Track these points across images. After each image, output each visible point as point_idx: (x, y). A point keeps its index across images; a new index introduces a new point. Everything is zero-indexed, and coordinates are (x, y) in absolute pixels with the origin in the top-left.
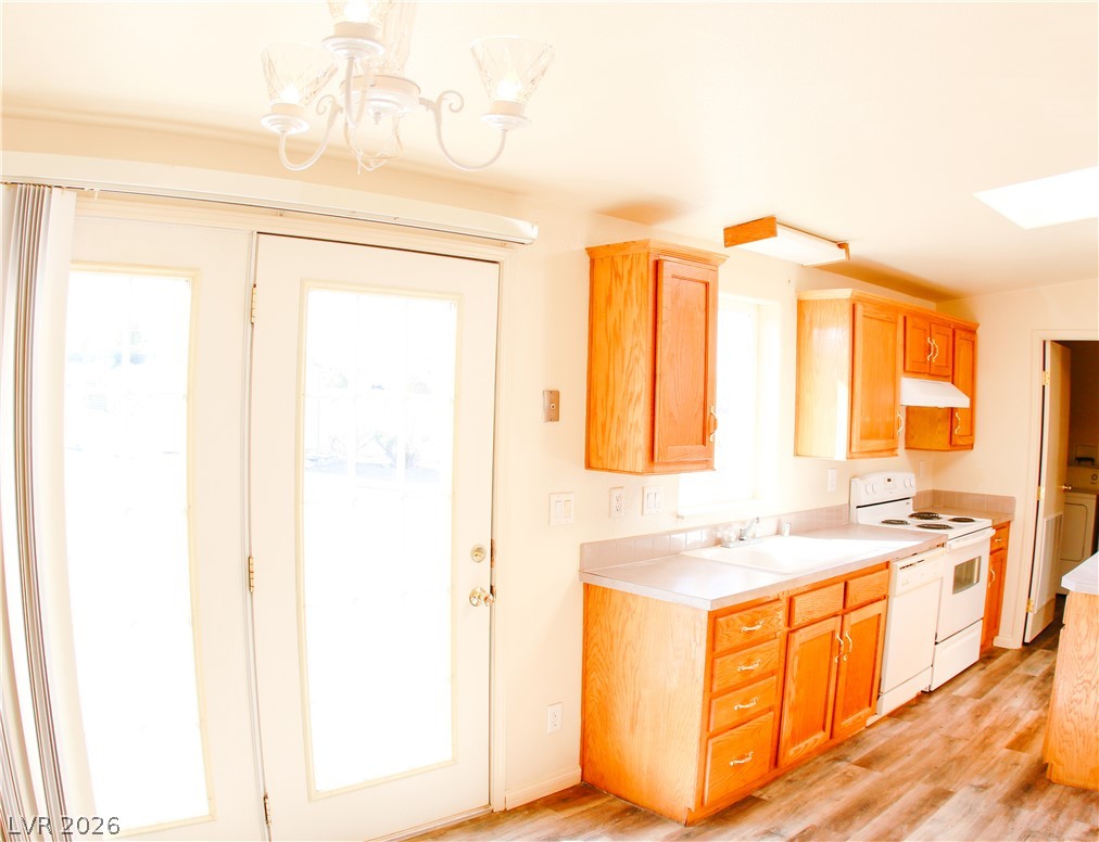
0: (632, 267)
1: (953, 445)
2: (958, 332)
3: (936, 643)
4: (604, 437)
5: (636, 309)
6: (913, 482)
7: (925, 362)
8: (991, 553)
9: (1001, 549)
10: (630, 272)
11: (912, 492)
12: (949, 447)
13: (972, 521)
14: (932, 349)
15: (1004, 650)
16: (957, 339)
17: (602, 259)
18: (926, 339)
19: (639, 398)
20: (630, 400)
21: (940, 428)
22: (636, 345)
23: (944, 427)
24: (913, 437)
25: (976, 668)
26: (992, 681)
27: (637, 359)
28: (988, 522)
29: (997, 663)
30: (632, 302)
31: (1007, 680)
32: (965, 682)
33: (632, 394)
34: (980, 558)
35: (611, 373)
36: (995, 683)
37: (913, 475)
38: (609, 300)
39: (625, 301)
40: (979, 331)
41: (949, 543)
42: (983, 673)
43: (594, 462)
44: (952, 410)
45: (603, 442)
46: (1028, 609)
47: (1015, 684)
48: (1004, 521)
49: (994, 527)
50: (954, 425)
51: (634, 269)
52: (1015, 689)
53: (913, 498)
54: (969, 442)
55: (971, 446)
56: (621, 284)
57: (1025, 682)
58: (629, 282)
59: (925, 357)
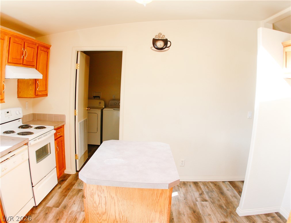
1: (37, 95)
2: (39, 47)
3: (33, 187)
6: (21, 112)
7: (20, 59)
8: (55, 140)
9: (61, 136)
11: (21, 116)
12: (35, 96)
13: (45, 128)
14: (24, 53)
15: (69, 175)
16: (39, 50)
18: (21, 49)
21: (30, 88)
23: (32, 88)
24: (20, 92)
25: (57, 187)
26: (64, 195)
28: (53, 127)
29: (66, 184)
31: (70, 193)
32: (52, 197)
34: (50, 143)
36: (65, 196)
37: (21, 109)
40: (51, 48)
41: (29, 142)
42: (60, 190)
44: (36, 80)
46: (76, 158)
47: (73, 196)
48: (60, 125)
49: (55, 129)
50: (37, 87)
52: (74, 198)
53: (22, 118)
54: (46, 93)
55: (47, 95)
57: (78, 193)
59: (21, 56)
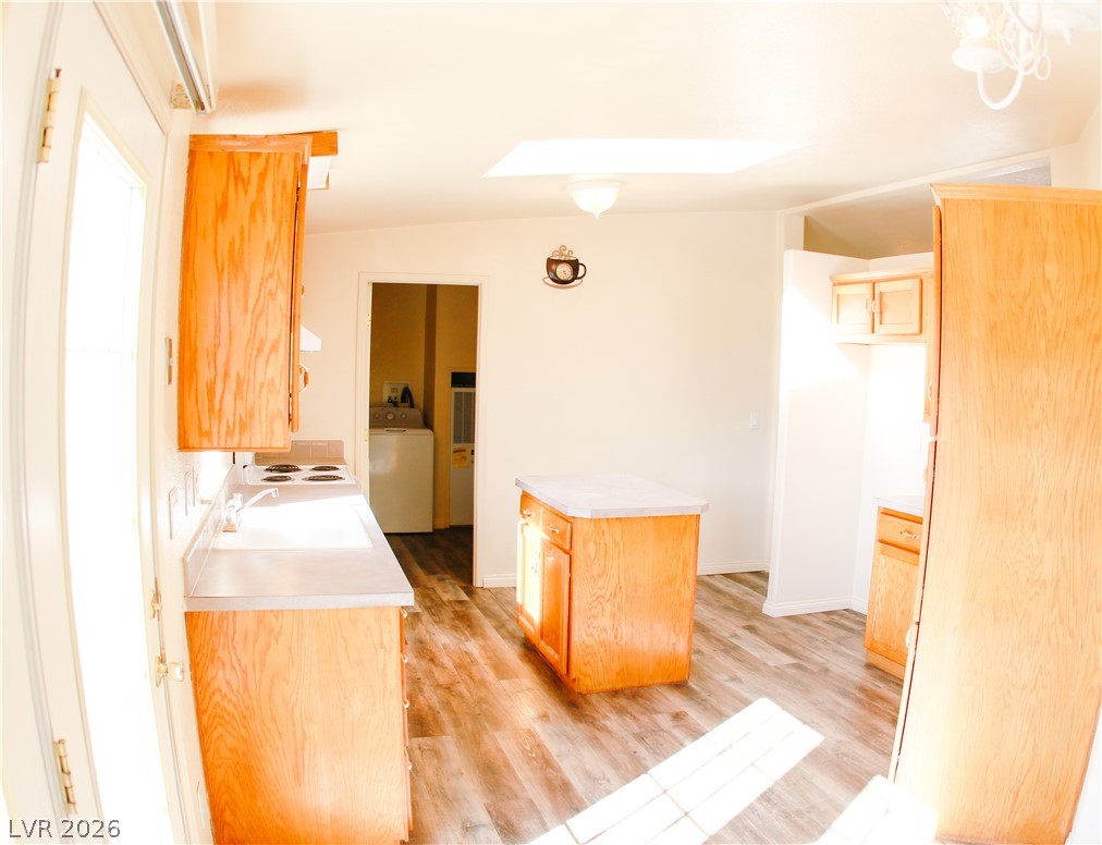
0: (266, 169)
4: (211, 401)
5: (271, 228)
10: (262, 176)
17: (211, 154)
19: (274, 348)
20: (260, 350)
22: (271, 275)
27: (272, 295)
30: (264, 217)
33: (262, 342)
35: (224, 314)
38: (222, 211)
39: (252, 215)
43: (193, 439)
45: (211, 409)
51: (271, 173)
56: (246, 191)
58: (260, 189)
